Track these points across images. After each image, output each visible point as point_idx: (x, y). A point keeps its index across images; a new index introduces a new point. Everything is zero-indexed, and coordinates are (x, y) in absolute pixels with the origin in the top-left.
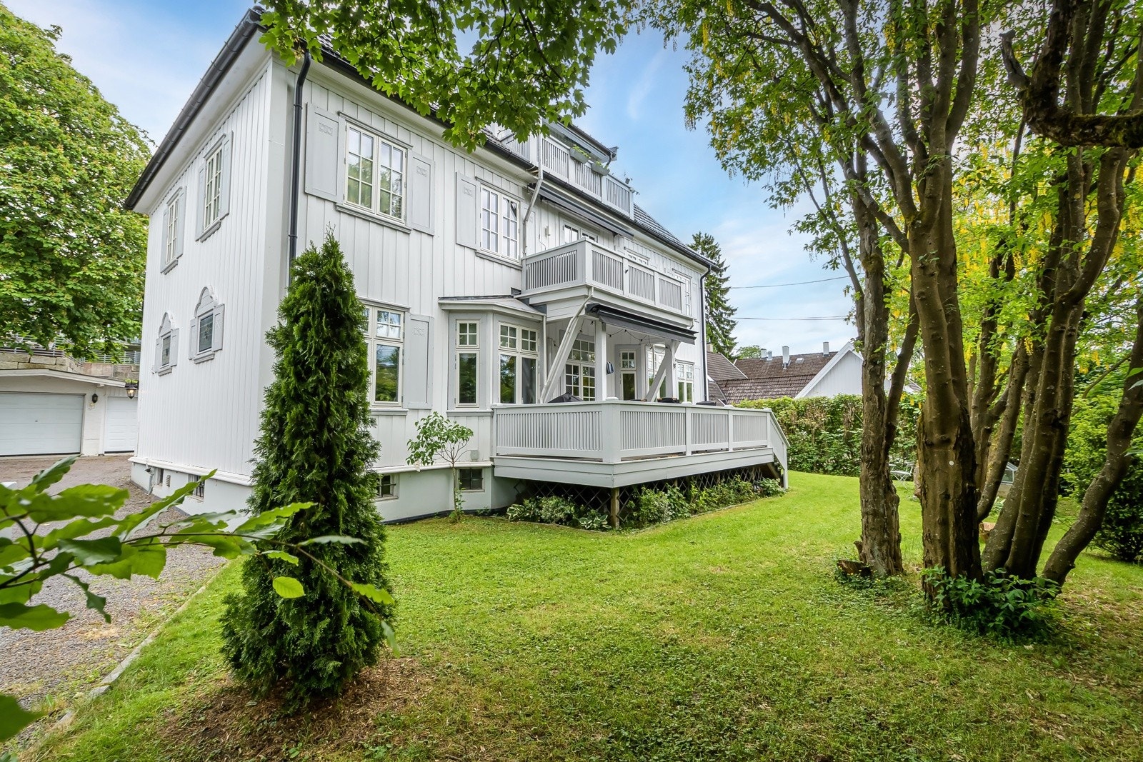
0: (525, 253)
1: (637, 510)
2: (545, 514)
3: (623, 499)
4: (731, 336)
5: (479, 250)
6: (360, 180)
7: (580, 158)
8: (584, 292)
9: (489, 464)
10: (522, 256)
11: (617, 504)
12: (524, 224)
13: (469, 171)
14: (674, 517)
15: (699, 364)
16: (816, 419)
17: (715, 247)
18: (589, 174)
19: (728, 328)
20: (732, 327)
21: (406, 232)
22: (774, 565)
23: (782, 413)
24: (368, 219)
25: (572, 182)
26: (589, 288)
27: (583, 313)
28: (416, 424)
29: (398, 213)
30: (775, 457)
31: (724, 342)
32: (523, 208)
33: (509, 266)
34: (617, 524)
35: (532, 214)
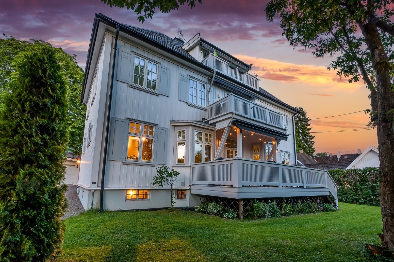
0: (208, 104)
1: (252, 210)
2: (209, 210)
3: (245, 205)
4: (312, 148)
5: (188, 102)
6: (139, 76)
7: (233, 66)
8: (230, 115)
9: (189, 188)
10: (207, 106)
11: (241, 208)
12: (208, 93)
13: (185, 72)
14: (271, 216)
15: (292, 152)
16: (354, 179)
17: (304, 112)
18: (238, 73)
19: (311, 144)
20: (313, 144)
21: (157, 95)
22: (322, 243)
23: (336, 176)
24: (141, 90)
25: (230, 75)
26: (233, 113)
27: (230, 125)
28: (156, 169)
29: (154, 87)
30: (330, 193)
31: (309, 150)
32: (208, 86)
33: (201, 109)
34: (242, 217)
35: (211, 89)
